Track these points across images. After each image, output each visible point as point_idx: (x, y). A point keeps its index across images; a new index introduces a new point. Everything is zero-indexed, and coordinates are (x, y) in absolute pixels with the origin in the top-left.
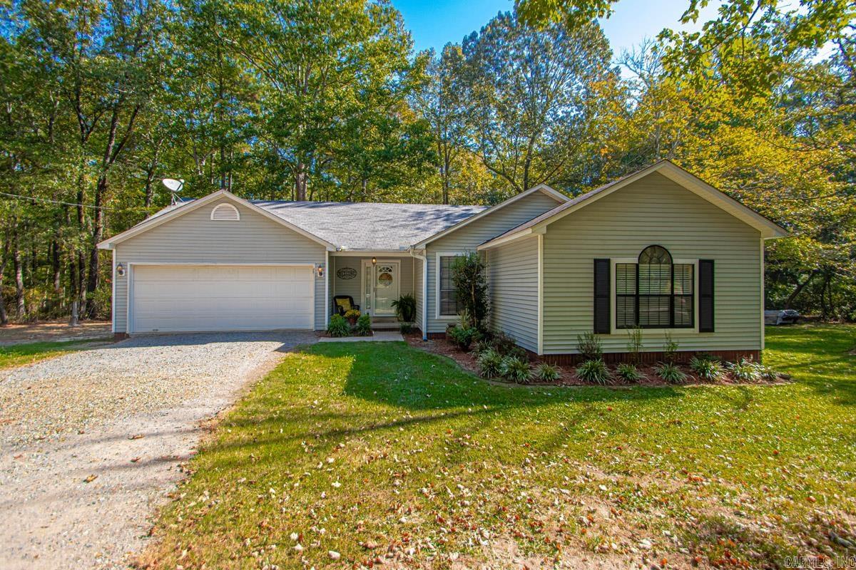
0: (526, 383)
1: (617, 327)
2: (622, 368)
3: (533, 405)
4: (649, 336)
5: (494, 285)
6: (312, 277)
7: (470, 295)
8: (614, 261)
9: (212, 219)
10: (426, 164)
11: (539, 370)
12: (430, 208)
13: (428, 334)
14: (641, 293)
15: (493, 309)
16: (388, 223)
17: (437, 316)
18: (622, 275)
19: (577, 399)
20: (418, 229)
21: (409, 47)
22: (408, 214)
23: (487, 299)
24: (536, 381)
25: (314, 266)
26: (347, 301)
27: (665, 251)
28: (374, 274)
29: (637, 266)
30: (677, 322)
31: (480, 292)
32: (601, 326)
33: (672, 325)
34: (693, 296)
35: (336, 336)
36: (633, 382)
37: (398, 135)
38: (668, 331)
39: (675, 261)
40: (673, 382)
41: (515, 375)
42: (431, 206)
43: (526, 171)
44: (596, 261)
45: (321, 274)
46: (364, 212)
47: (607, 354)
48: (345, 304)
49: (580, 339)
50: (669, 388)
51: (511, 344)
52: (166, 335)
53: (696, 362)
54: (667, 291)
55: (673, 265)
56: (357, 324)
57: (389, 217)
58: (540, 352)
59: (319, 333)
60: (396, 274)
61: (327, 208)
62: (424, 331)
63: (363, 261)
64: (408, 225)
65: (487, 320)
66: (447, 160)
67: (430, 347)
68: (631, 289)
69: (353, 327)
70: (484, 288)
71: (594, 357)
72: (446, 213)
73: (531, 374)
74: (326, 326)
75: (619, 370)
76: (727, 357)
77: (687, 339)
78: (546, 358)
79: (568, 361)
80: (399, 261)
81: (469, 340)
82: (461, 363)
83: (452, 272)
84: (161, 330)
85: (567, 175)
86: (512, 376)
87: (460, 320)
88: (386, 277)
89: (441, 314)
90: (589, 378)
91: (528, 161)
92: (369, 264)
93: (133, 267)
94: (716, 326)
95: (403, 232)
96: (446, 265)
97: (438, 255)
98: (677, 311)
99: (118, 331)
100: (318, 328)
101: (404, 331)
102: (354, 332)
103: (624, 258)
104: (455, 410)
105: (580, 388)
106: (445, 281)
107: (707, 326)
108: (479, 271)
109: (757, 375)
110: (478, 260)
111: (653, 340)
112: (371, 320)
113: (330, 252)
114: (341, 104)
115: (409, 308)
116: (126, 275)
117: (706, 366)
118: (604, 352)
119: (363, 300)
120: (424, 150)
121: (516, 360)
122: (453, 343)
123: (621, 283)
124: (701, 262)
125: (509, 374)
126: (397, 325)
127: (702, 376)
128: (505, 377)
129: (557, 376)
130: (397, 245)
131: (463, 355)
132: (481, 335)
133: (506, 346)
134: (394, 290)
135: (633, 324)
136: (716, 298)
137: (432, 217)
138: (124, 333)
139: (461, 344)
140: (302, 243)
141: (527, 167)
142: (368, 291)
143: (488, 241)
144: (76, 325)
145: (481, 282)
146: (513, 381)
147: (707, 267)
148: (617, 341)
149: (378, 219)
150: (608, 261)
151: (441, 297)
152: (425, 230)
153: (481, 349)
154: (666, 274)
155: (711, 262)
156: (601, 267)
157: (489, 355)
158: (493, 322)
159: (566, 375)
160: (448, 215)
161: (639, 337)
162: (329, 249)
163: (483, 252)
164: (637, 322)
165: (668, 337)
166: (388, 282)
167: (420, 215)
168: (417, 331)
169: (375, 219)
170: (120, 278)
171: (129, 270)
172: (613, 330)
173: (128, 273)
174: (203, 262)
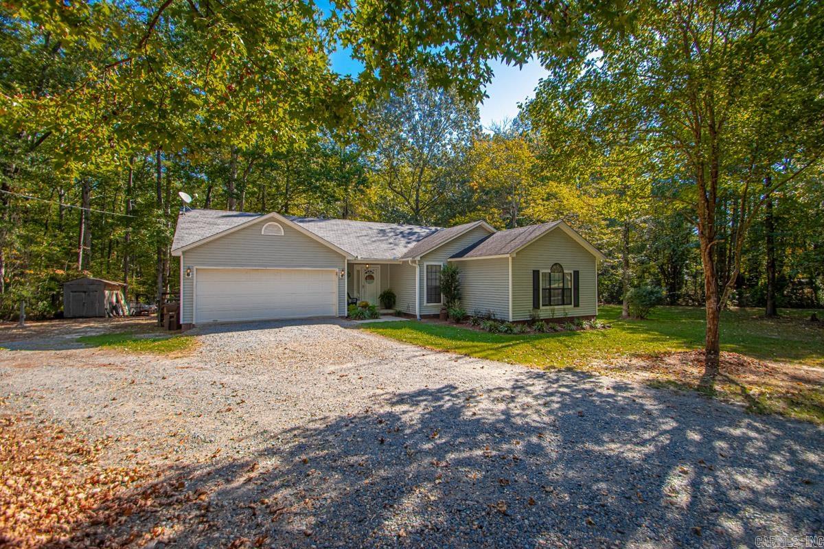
0: (517, 334)
1: (543, 305)
2: (551, 325)
4: (558, 310)
6: (337, 278)
8: (541, 271)
9: (263, 233)
13: (420, 316)
14: (551, 288)
16: (368, 238)
17: (425, 304)
18: (544, 279)
25: (337, 270)
27: (560, 266)
28: (363, 276)
29: (550, 273)
30: (565, 302)
32: (536, 306)
33: (563, 304)
34: (571, 289)
35: (357, 319)
36: (557, 331)
38: (562, 307)
39: (565, 271)
44: (534, 271)
45: (342, 276)
47: (544, 319)
50: (571, 333)
51: (489, 317)
52: (222, 324)
53: (576, 321)
54: (562, 287)
55: (564, 274)
56: (368, 311)
58: (510, 320)
59: (342, 317)
60: (377, 276)
62: (417, 313)
63: (356, 266)
64: (382, 240)
68: (548, 286)
71: (538, 320)
74: (346, 314)
76: (588, 318)
77: (570, 310)
79: (529, 323)
80: (378, 267)
83: (434, 275)
84: (220, 320)
88: (370, 277)
89: (427, 302)
90: (541, 330)
91: (419, 186)
92: (359, 268)
93: (198, 270)
94: (580, 303)
95: (384, 246)
97: (425, 264)
98: (566, 298)
99: (185, 322)
100: (341, 315)
101: (399, 315)
103: (545, 270)
105: (538, 335)
106: (430, 281)
107: (577, 305)
111: (559, 311)
112: (373, 308)
113: (347, 260)
116: (193, 277)
117: (581, 323)
118: (541, 318)
121: (509, 323)
122: (446, 320)
123: (544, 282)
124: (574, 272)
127: (581, 327)
134: (376, 287)
135: (549, 304)
136: (580, 290)
138: (190, 324)
142: (358, 288)
147: (576, 273)
148: (544, 312)
150: (538, 271)
152: (396, 244)
153: (475, 320)
154: (561, 278)
155: (578, 272)
156: (536, 273)
159: (530, 330)
161: (553, 311)
162: (347, 257)
165: (564, 310)
167: (383, 232)
168: (414, 316)
169: (355, 234)
170: (188, 279)
171: (195, 272)
172: (541, 307)
173: (195, 275)
174: (255, 266)
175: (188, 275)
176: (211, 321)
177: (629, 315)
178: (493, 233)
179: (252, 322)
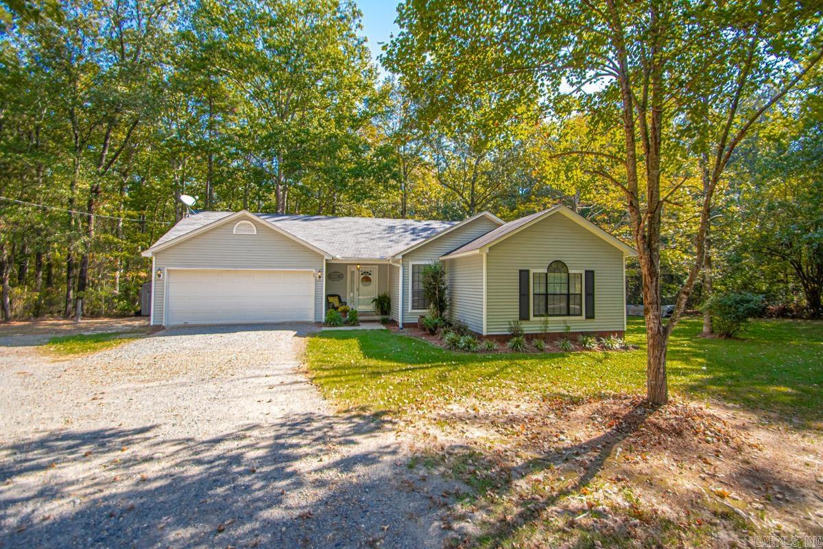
0: (477, 352)
1: (534, 316)
2: (535, 342)
3: (480, 361)
5: (452, 285)
6: (313, 280)
7: (435, 294)
8: (532, 271)
9: (234, 233)
10: (392, 182)
11: (484, 345)
12: (398, 223)
13: (403, 324)
14: (549, 292)
15: (451, 304)
16: (368, 235)
17: (410, 310)
18: (537, 281)
19: (507, 359)
20: (392, 241)
21: (376, 78)
22: (382, 228)
23: (446, 297)
24: (482, 351)
25: (315, 271)
26: (336, 299)
27: (564, 265)
28: (358, 277)
29: (546, 274)
30: (571, 313)
31: (442, 292)
32: (524, 316)
33: (568, 314)
34: (581, 295)
35: (333, 326)
36: (542, 350)
37: (368, 155)
38: (565, 318)
39: (570, 271)
40: (566, 350)
41: (469, 347)
42: (399, 220)
43: (473, 186)
44: (521, 271)
45: (320, 277)
46: (347, 225)
47: (527, 334)
48: (335, 301)
49: (510, 324)
50: (563, 353)
51: (465, 328)
53: (581, 338)
54: (566, 292)
55: (569, 274)
56: (348, 317)
57: (368, 230)
58: (485, 333)
59: (319, 324)
60: (374, 277)
61: (316, 222)
62: (400, 321)
63: (348, 267)
64: (384, 238)
65: (446, 313)
66: (405, 173)
67: (406, 333)
68: (543, 291)
69: (345, 319)
70: (445, 289)
71: (518, 335)
72: (412, 227)
73: (479, 347)
74: (323, 319)
75: (533, 344)
76: (600, 335)
77: (578, 323)
78: (489, 337)
79: (503, 339)
80: (377, 267)
81: (436, 327)
82: (432, 342)
83: (421, 276)
84: (190, 323)
85: (505, 191)
86: (468, 347)
87: (428, 313)
88: (367, 279)
89: (413, 309)
90: (515, 348)
91: (474, 178)
92: (354, 269)
93: (169, 271)
94: (596, 314)
95: (381, 244)
96: (416, 270)
97: (411, 264)
98: (572, 306)
99: (156, 324)
100: (317, 320)
101: (384, 322)
102: (346, 323)
103: (539, 269)
104: (436, 364)
105: (509, 354)
106: (416, 283)
107: (590, 316)
108: (441, 276)
109: (618, 346)
110: (441, 268)
111: (556, 324)
112: (358, 314)
113: (326, 260)
114: (324, 132)
115: (386, 304)
116: (163, 278)
117: (587, 340)
118: (525, 332)
119: (348, 298)
120: (390, 170)
121: (470, 338)
122: (425, 330)
123: (537, 286)
124: (586, 272)
125: (465, 346)
126: (378, 318)
127: (583, 347)
128: (462, 349)
129: (495, 347)
130: (377, 255)
131: (432, 337)
132: (443, 323)
133: (462, 330)
134: (373, 290)
135: (544, 313)
136: (596, 296)
137: (402, 230)
138: (161, 326)
139: (431, 330)
140: (306, 252)
141: (473, 183)
142: (352, 291)
143: (448, 254)
144: (80, 321)
145: (443, 284)
146: (468, 351)
147: (590, 275)
148: (533, 325)
149: (359, 232)
150: (528, 271)
151: (413, 296)
152: (397, 242)
153: (445, 332)
154: (564, 280)
155: (593, 272)
156: (524, 275)
157: (452, 335)
158: (451, 314)
159: (501, 347)
160: (414, 229)
161: (546, 322)
162: (326, 257)
163: (444, 261)
164: (547, 313)
165: (565, 322)
166: (368, 283)
167: (392, 228)
168: (394, 323)
169: (356, 232)
170: (158, 280)
171: (166, 273)
172: (532, 318)
173: (165, 276)
174: (226, 267)
175: (159, 276)
176: (181, 323)
177: (712, 332)
178: (500, 225)
179: (220, 325)
